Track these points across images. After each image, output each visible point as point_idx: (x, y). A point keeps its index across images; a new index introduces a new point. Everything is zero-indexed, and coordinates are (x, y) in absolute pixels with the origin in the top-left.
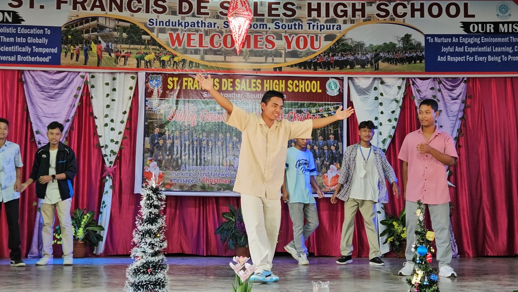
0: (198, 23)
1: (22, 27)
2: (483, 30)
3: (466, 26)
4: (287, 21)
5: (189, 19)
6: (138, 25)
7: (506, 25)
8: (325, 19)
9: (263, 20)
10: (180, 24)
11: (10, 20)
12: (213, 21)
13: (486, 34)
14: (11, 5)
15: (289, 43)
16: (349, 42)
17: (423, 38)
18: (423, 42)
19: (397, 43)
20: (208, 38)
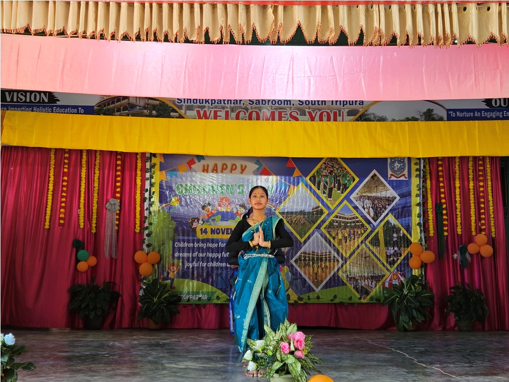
0: (224, 100)
1: (58, 106)
2: (505, 103)
3: (488, 101)
6: (167, 102)
10: (207, 102)
11: (46, 100)
15: (313, 119)
16: (372, 117)
17: (446, 112)
18: (445, 118)
19: (419, 117)
20: (234, 115)
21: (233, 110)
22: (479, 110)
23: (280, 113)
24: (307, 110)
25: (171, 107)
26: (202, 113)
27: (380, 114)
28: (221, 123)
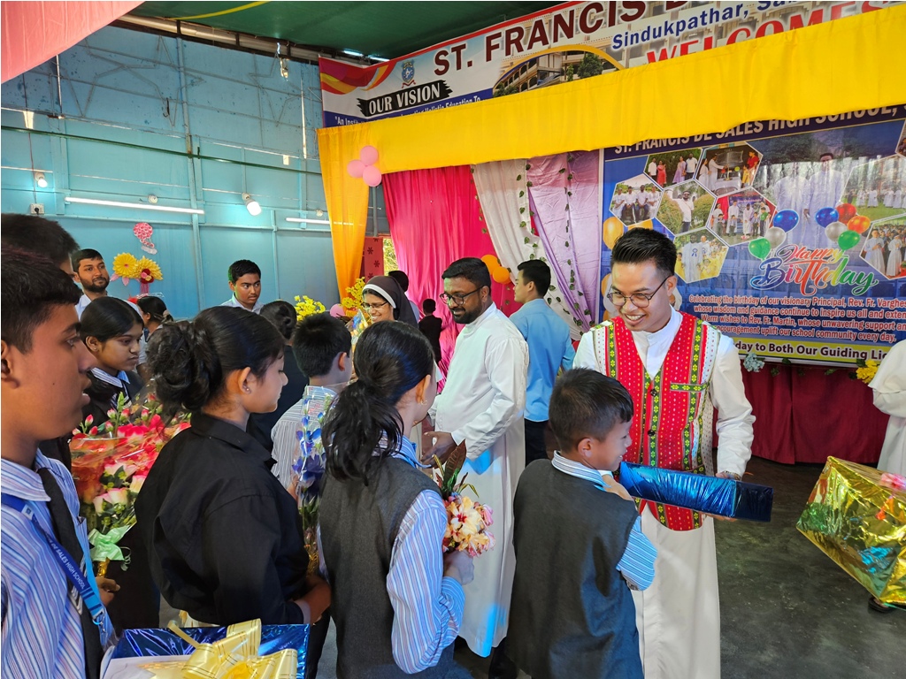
1: (450, 100)
5: (687, 14)
6: (596, 52)
11: (438, 94)
23: (836, 11)
25: (602, 60)
26: (657, 56)
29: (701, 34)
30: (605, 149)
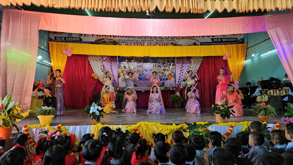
0: (133, 40)
1: (82, 42)
2: (217, 40)
3: (212, 39)
4: (159, 39)
5: (131, 39)
6: (116, 41)
7: (224, 39)
8: (171, 38)
9: (152, 39)
10: (128, 40)
11: (79, 40)
12: (138, 39)
13: (219, 42)
14: (79, 35)
15: (160, 45)
16: (178, 45)
17: (200, 43)
18: (200, 44)
19: (192, 45)
20: (136, 44)
21: (136, 43)
22: (210, 43)
23: (150, 44)
24: (158, 43)
26: (127, 44)
27: (180, 44)
28: (133, 46)
29: (133, 42)
30: (118, 56)
